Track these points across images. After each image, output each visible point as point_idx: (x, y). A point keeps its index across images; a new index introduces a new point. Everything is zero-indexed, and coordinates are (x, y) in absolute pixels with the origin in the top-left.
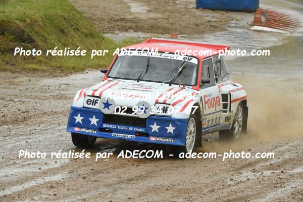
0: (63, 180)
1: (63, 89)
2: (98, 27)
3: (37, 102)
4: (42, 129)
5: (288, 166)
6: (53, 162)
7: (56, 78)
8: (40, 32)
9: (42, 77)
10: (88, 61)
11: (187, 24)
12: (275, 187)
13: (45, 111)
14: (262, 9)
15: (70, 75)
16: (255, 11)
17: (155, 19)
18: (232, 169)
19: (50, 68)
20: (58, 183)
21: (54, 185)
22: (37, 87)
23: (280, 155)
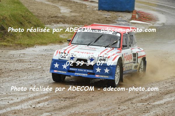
0: (22, 109)
1: (22, 57)
2: (42, 21)
3: (7, 64)
4: (10, 79)
5: (151, 100)
6: (16, 99)
7: (17, 50)
8: (8, 24)
9: (9, 50)
10: (36, 40)
11: (93, 19)
12: (144, 112)
13: (11, 69)
14: (136, 11)
15: (25, 48)
16: (132, 12)
17: (75, 16)
18: (119, 102)
19: (14, 44)
20: (19, 111)
21: (16, 112)
22: (6, 56)
23: (147, 94)
